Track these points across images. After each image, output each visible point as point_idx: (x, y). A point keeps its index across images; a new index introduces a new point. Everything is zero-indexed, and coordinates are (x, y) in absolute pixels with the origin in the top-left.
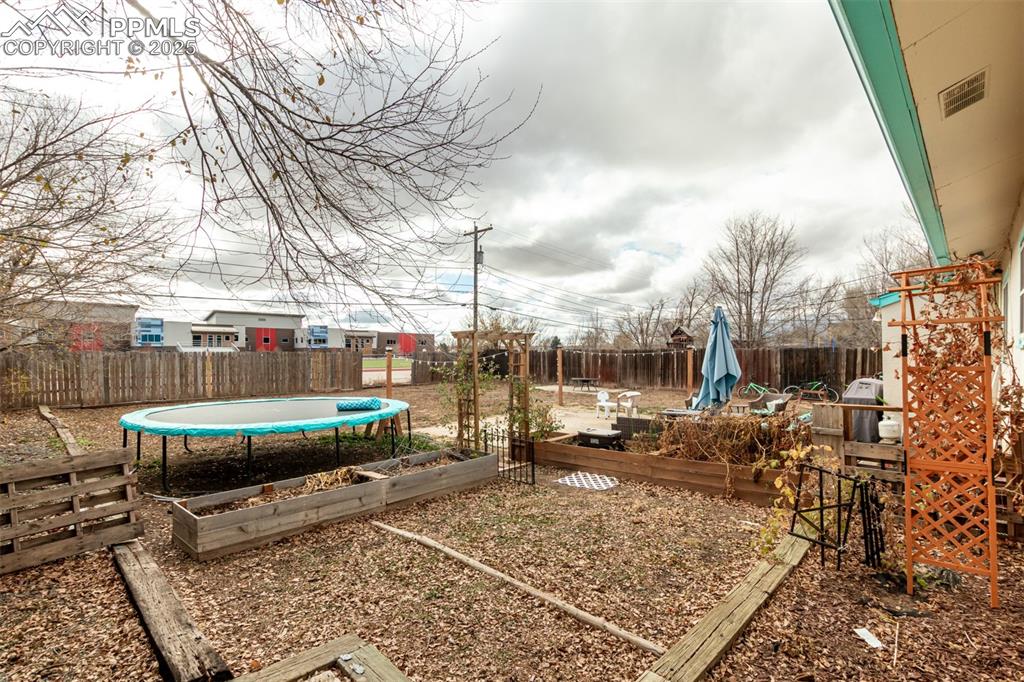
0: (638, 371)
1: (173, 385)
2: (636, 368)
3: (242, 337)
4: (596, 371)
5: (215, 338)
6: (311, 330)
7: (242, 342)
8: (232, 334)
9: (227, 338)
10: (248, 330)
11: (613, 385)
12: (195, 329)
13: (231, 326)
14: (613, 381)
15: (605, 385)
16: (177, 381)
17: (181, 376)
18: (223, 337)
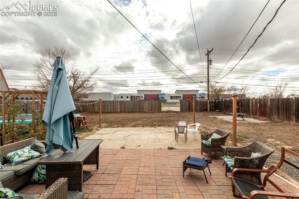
0: (280, 111)
1: (111, 109)
2: (278, 110)
3: (182, 97)
4: (256, 110)
5: (175, 97)
6: (200, 94)
7: (182, 98)
8: (179, 96)
9: (178, 97)
10: (183, 95)
11: (265, 118)
12: (171, 95)
13: (179, 94)
14: (265, 116)
15: (261, 118)
16: (112, 108)
17: (113, 107)
18: (177, 97)
